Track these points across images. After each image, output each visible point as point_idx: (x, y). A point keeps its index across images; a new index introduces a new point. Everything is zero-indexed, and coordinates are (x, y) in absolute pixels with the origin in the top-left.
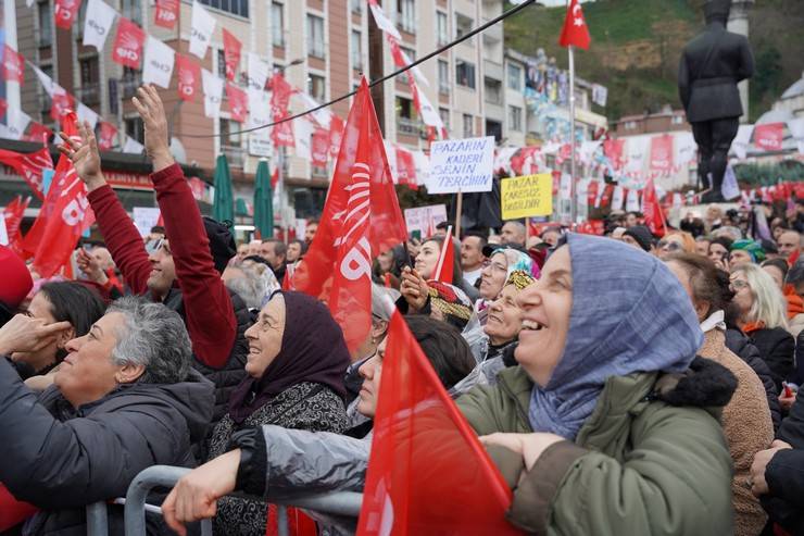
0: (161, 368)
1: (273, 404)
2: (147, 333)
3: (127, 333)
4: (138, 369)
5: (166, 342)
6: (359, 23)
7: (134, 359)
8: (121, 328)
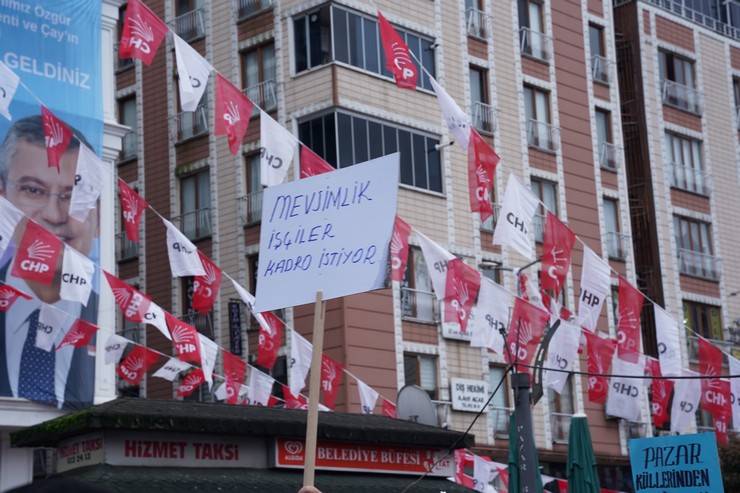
6: (615, 186)
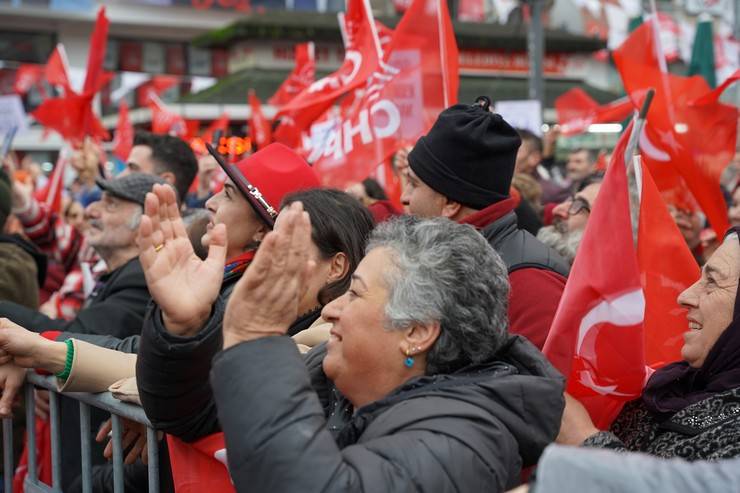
0: (463, 320)
1: (727, 400)
2: (429, 269)
3: (399, 276)
4: (431, 330)
5: (461, 278)
7: (420, 316)
8: (390, 271)
